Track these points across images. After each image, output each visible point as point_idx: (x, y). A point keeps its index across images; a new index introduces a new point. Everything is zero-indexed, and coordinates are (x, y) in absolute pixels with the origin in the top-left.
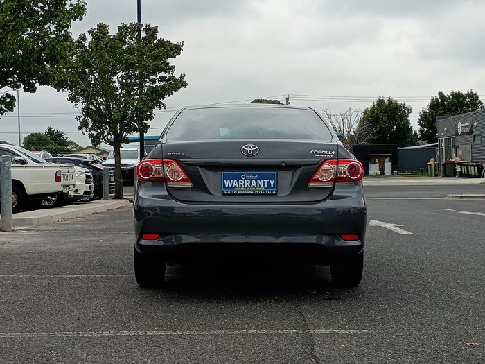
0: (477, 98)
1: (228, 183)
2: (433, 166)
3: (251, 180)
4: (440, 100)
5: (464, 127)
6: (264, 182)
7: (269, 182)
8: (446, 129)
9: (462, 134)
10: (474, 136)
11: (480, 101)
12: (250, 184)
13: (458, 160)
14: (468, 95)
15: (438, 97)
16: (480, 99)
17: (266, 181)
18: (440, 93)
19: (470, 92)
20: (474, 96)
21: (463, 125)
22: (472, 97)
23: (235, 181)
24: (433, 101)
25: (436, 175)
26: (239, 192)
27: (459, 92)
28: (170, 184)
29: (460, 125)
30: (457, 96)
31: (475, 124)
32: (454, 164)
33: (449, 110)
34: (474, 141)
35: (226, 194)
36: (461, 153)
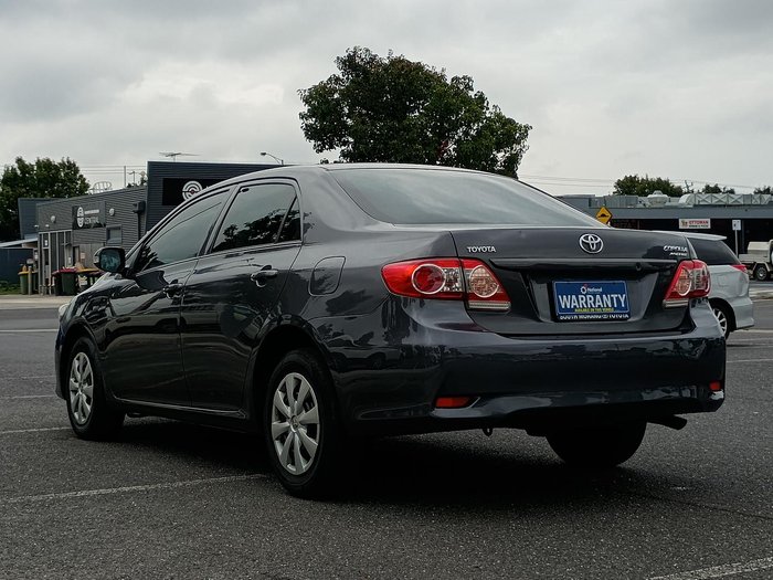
0: (77, 171)
1: (565, 301)
2: (29, 277)
3: (594, 296)
4: (19, 172)
5: (89, 216)
6: (612, 298)
7: (617, 298)
8: (53, 218)
9: (86, 227)
10: (109, 230)
11: (81, 176)
12: (594, 303)
13: (79, 267)
14: (63, 165)
15: (16, 165)
16: (81, 172)
17: (614, 296)
18: (19, 161)
19: (65, 160)
20: (71, 168)
21: (87, 213)
22: (69, 168)
23: (574, 297)
24: (6, 172)
25: (34, 292)
26: (581, 317)
27: (48, 160)
28: (473, 304)
29: (80, 212)
30: (46, 165)
31: (112, 211)
32: (75, 274)
33: (33, 188)
34: (109, 238)
35: (564, 321)
36: (83, 256)
